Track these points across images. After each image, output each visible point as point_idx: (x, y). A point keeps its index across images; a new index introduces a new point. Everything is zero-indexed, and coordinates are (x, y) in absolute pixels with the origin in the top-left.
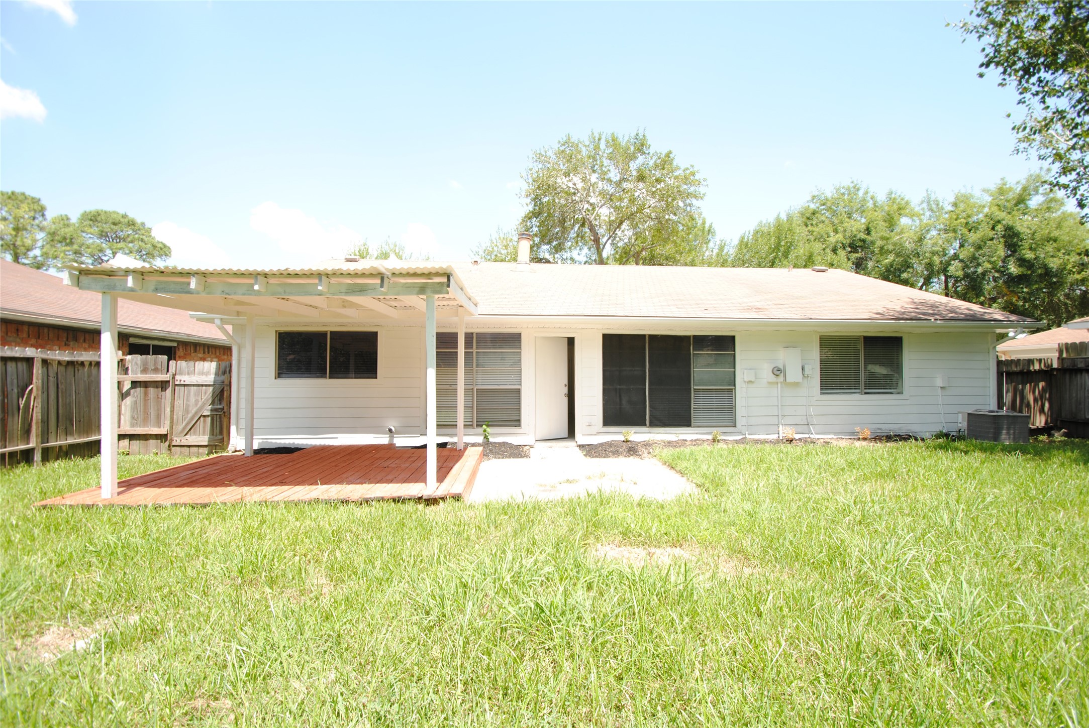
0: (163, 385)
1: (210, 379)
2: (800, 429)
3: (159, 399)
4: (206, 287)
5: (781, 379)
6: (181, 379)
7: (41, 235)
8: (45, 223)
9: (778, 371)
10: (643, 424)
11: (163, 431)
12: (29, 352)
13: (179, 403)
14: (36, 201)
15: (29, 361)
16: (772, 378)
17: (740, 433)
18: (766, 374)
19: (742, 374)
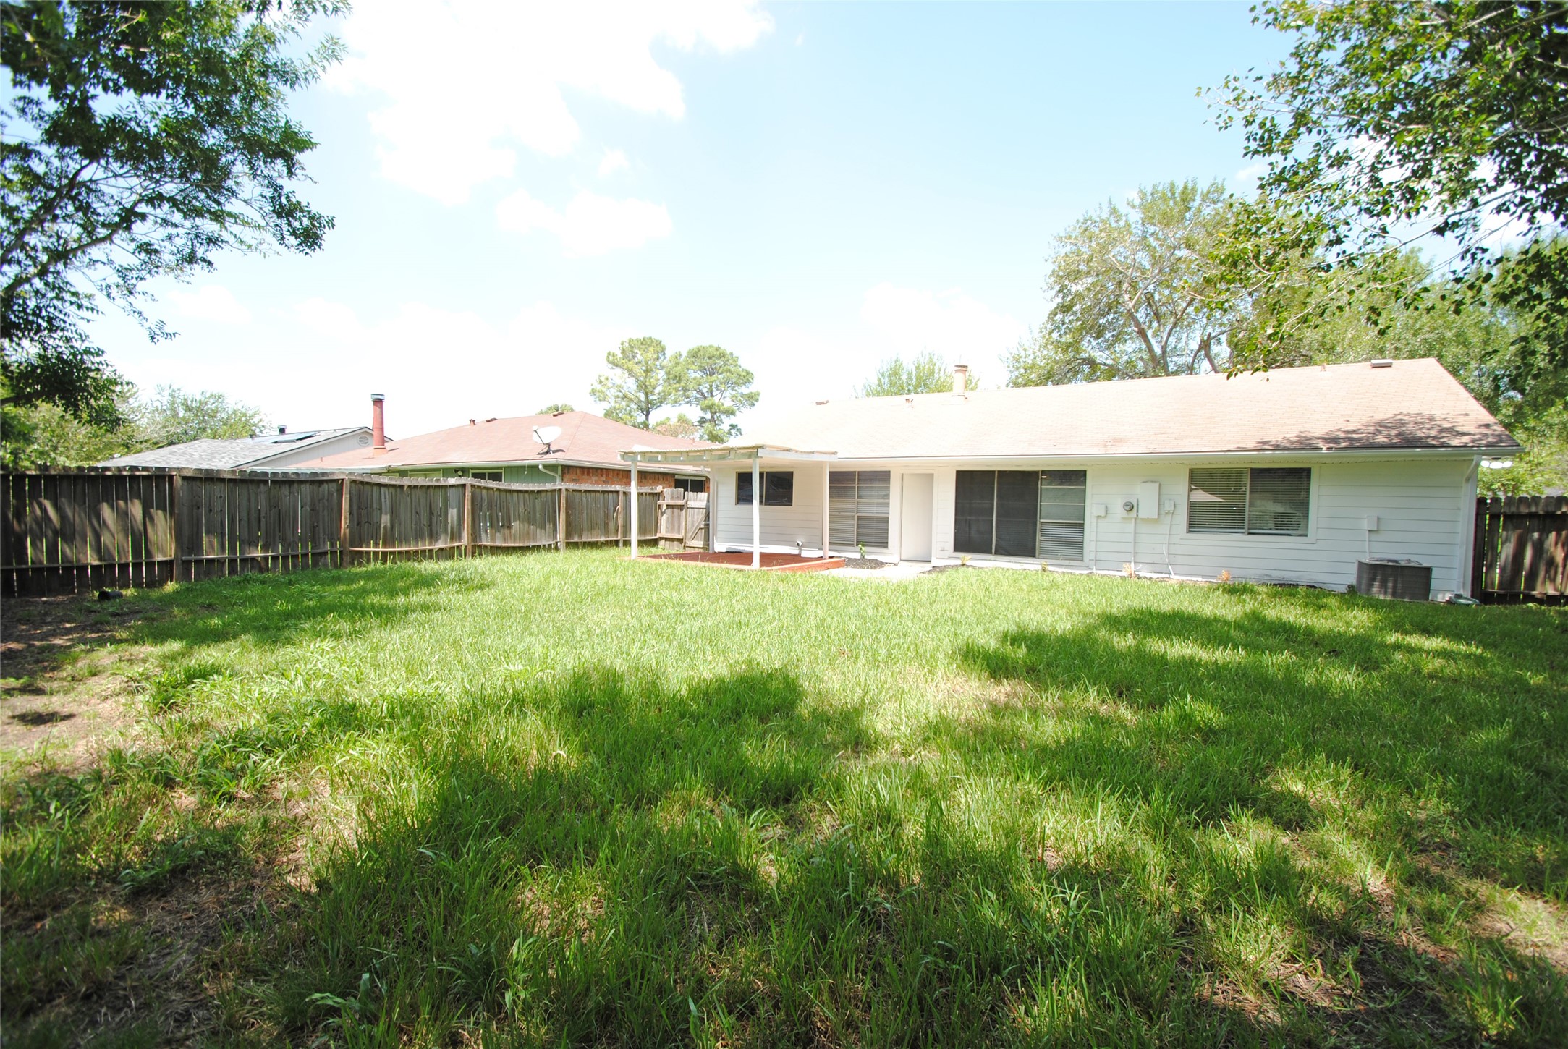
0: (681, 507)
1: (704, 504)
2: (1158, 568)
3: (679, 516)
4: (666, 458)
5: (1133, 514)
6: (691, 504)
7: (662, 374)
8: (665, 363)
9: (1130, 507)
10: (990, 552)
11: (680, 537)
12: (618, 488)
13: (689, 519)
14: (659, 343)
15: (618, 492)
16: (1125, 514)
17: (1088, 567)
18: (1118, 510)
19: (1092, 510)
